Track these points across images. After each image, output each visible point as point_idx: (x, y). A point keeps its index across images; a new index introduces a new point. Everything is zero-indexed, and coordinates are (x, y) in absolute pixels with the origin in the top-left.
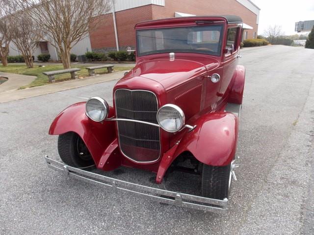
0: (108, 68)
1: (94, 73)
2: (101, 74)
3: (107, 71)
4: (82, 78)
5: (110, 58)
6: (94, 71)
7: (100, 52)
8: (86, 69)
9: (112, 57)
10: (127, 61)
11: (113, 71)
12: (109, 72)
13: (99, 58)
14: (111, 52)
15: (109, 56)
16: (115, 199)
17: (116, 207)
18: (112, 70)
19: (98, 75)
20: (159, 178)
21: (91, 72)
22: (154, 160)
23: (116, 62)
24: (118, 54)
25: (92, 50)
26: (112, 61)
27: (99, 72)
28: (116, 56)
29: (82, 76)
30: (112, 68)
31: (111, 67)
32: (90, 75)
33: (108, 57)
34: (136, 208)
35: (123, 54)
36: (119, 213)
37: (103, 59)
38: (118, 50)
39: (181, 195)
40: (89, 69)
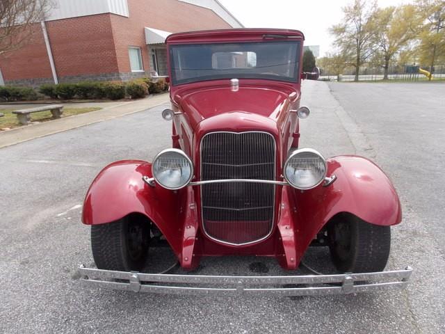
0: (52, 110)
1: (29, 119)
2: (41, 120)
3: (52, 115)
4: (8, 129)
5: (42, 95)
6: (28, 116)
7: (22, 86)
8: (14, 113)
9: (47, 94)
10: (75, 99)
11: (61, 116)
12: (54, 117)
13: (21, 96)
14: (45, 86)
15: (41, 93)
16: (221, 311)
17: (233, 322)
18: (61, 113)
19: (37, 123)
20: (292, 261)
21: (23, 119)
22: (261, 238)
23: (57, 102)
24: (58, 88)
25: (5, 83)
26: (49, 99)
27: (35, 118)
28: (54, 92)
29: (8, 126)
30: (61, 110)
31: (58, 109)
32: (21, 124)
33: (39, 94)
34: (264, 316)
35: (68, 88)
36: (245, 331)
37: (30, 97)
38: (56, 82)
39: (353, 277)
40: (19, 114)
